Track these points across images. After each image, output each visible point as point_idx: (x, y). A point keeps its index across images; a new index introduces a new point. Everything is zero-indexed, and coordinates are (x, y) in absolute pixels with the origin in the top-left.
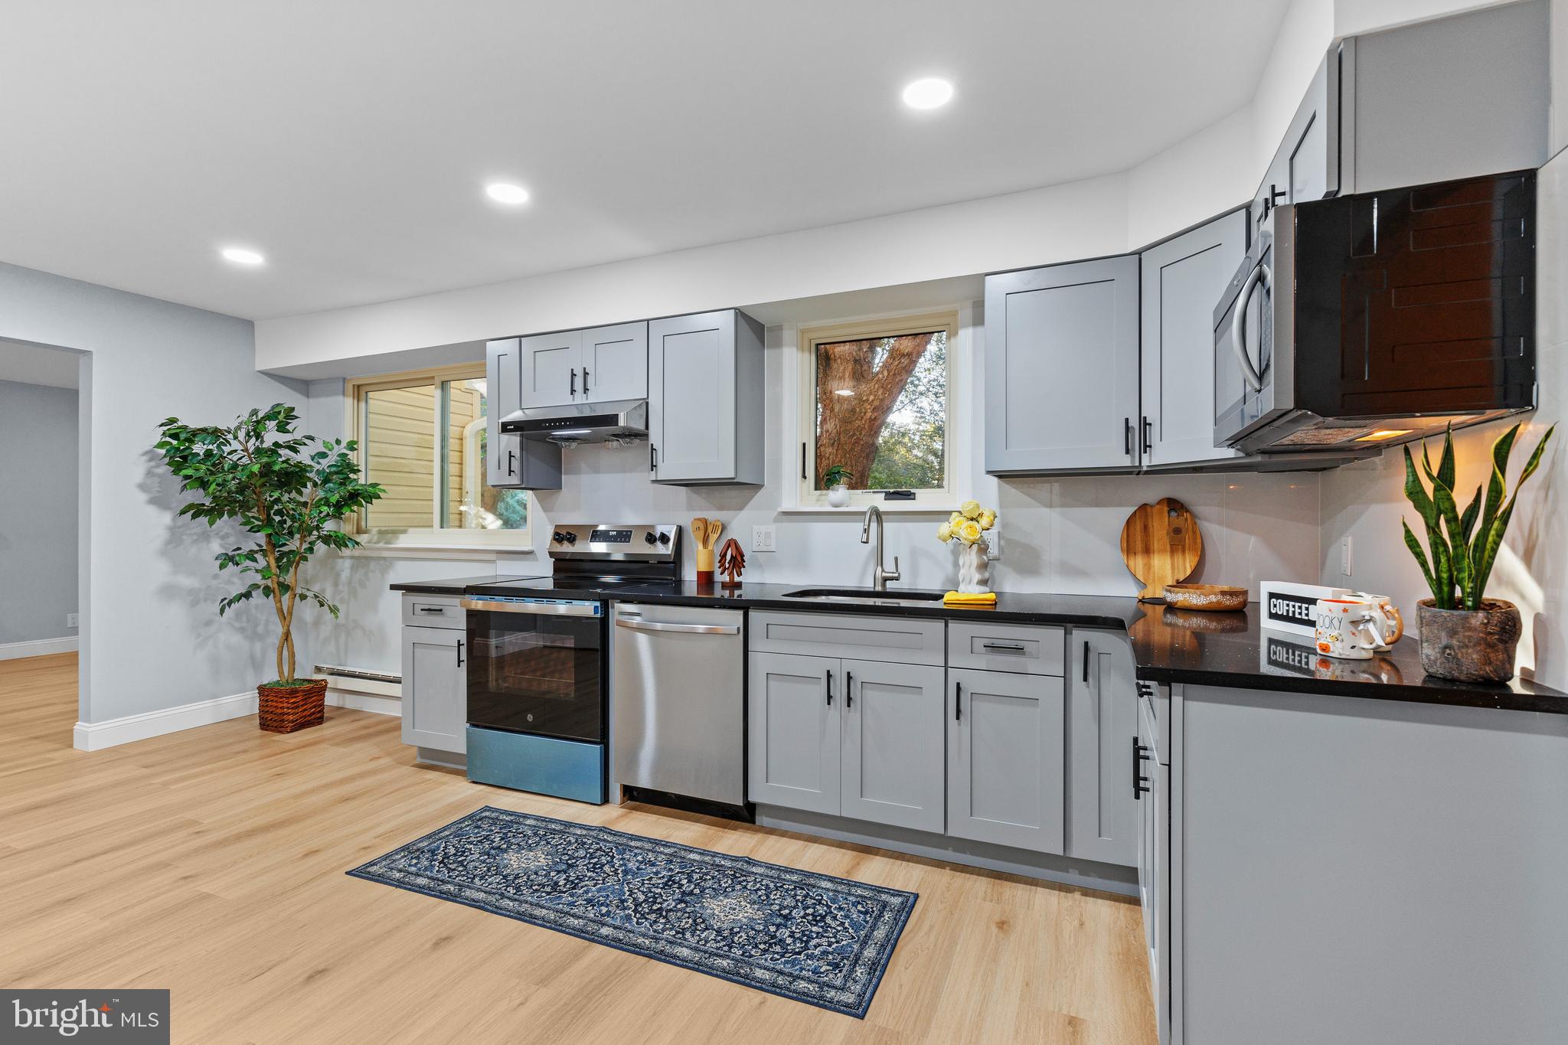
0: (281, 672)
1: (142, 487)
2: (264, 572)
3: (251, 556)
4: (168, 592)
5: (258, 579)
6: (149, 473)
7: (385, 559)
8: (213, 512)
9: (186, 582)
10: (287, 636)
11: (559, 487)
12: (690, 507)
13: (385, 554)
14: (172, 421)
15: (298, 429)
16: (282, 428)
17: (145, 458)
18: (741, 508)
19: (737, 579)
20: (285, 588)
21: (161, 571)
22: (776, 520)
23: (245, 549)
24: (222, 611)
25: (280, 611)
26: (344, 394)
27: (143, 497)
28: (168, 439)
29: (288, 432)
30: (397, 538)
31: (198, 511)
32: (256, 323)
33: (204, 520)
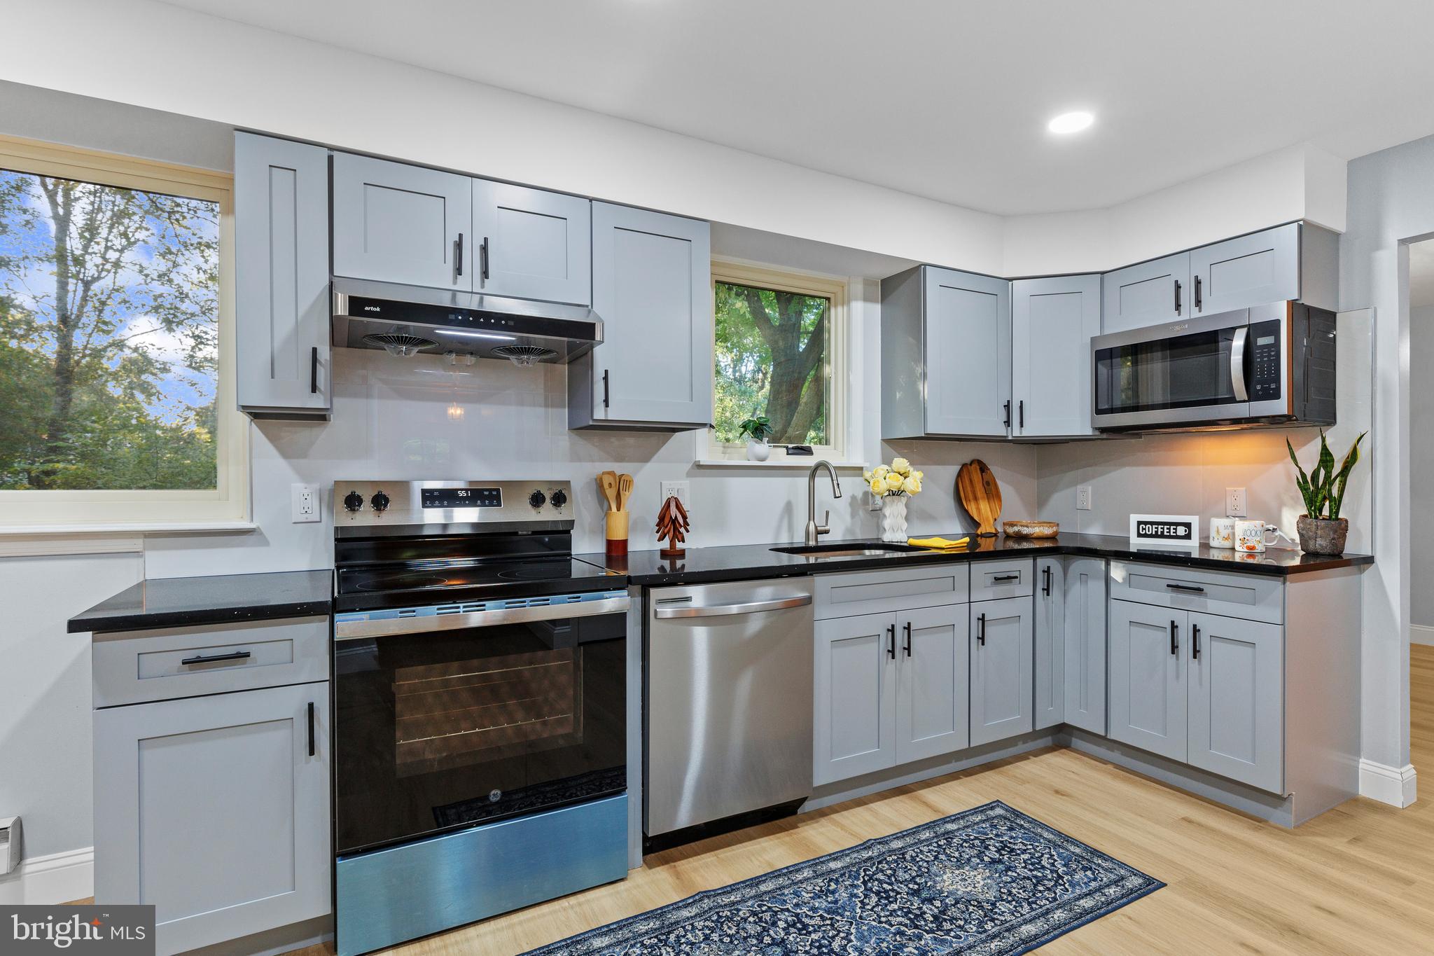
12: (575, 457)
18: (646, 459)
19: (679, 545)
22: (689, 475)
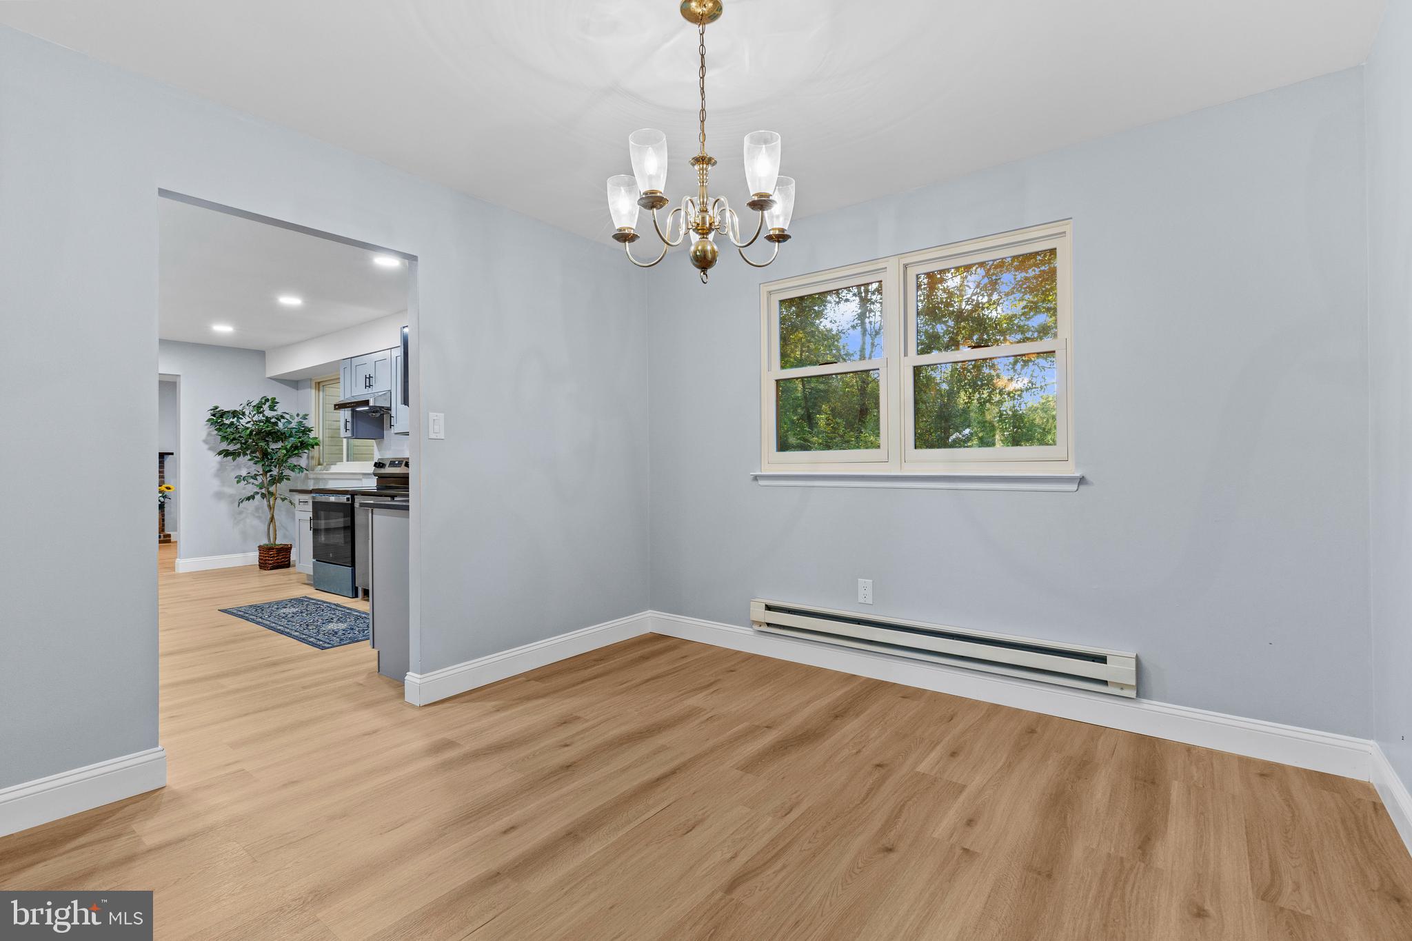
0: (269, 539)
1: (205, 442)
2: (261, 486)
3: (255, 477)
4: (219, 496)
5: (257, 490)
6: (209, 434)
7: (325, 479)
8: (234, 454)
9: (229, 490)
10: (272, 519)
11: (383, 438)
13: (325, 477)
14: (216, 408)
15: (280, 409)
16: (272, 408)
17: (207, 427)
20: (271, 494)
21: (215, 485)
23: (252, 474)
24: (239, 505)
25: (269, 506)
26: (311, 388)
27: (206, 447)
28: (212, 417)
29: (275, 410)
30: (330, 468)
31: (226, 453)
32: (267, 352)
33: (230, 458)
